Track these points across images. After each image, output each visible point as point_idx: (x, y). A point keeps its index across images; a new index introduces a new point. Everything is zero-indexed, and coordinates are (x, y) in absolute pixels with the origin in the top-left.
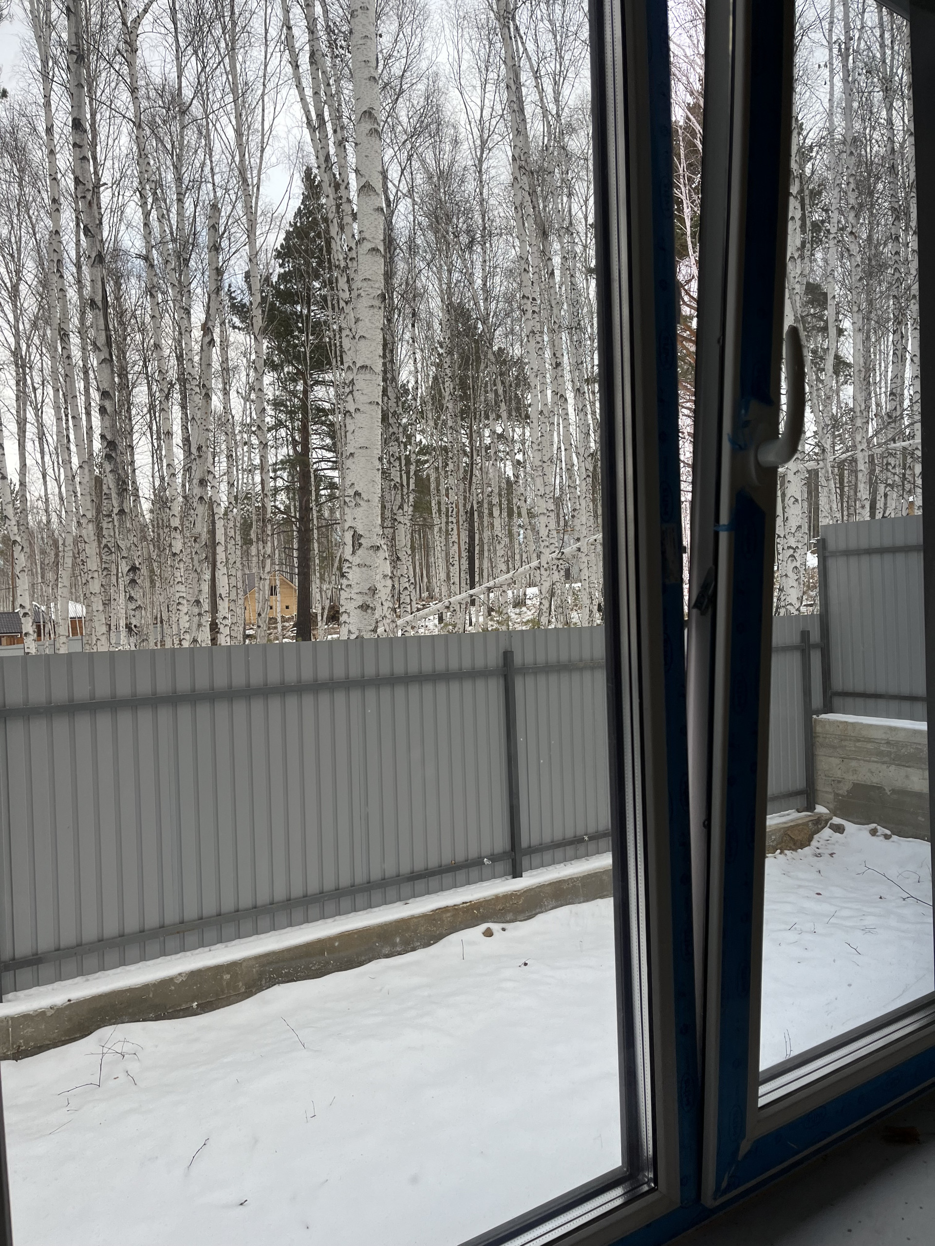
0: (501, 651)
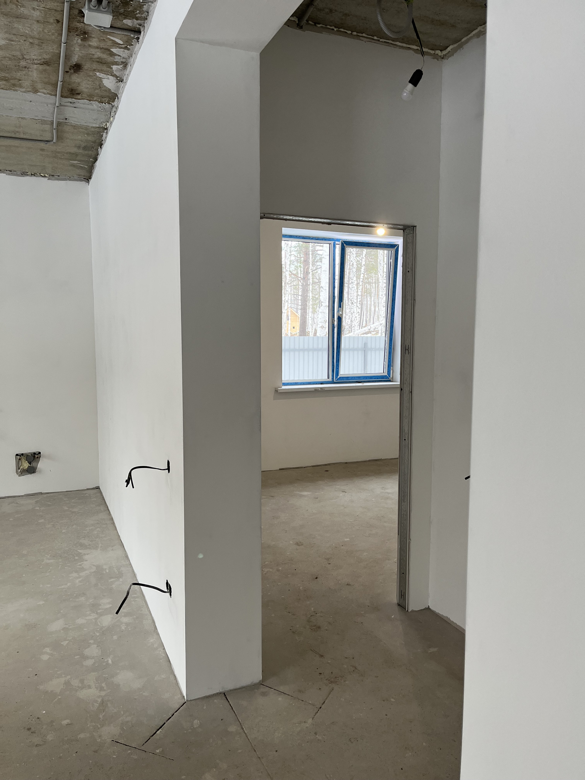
0: (363, 343)
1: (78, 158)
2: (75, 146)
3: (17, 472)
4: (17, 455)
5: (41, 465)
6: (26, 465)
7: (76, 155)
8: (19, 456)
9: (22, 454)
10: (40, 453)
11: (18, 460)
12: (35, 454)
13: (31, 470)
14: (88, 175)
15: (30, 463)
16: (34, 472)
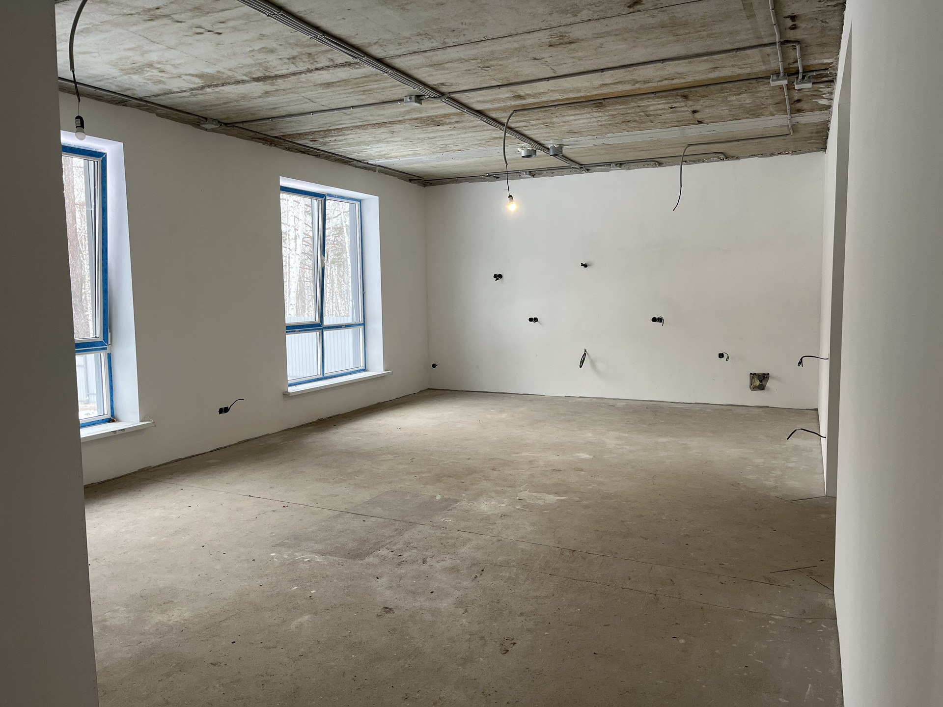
1: (813, 138)
2: (809, 133)
3: (750, 387)
4: (751, 374)
5: (769, 384)
6: (757, 383)
7: (812, 137)
8: (753, 375)
9: (755, 374)
10: (768, 374)
11: (751, 378)
12: (764, 374)
13: (762, 388)
14: (825, 146)
15: (761, 382)
16: (763, 389)
